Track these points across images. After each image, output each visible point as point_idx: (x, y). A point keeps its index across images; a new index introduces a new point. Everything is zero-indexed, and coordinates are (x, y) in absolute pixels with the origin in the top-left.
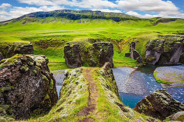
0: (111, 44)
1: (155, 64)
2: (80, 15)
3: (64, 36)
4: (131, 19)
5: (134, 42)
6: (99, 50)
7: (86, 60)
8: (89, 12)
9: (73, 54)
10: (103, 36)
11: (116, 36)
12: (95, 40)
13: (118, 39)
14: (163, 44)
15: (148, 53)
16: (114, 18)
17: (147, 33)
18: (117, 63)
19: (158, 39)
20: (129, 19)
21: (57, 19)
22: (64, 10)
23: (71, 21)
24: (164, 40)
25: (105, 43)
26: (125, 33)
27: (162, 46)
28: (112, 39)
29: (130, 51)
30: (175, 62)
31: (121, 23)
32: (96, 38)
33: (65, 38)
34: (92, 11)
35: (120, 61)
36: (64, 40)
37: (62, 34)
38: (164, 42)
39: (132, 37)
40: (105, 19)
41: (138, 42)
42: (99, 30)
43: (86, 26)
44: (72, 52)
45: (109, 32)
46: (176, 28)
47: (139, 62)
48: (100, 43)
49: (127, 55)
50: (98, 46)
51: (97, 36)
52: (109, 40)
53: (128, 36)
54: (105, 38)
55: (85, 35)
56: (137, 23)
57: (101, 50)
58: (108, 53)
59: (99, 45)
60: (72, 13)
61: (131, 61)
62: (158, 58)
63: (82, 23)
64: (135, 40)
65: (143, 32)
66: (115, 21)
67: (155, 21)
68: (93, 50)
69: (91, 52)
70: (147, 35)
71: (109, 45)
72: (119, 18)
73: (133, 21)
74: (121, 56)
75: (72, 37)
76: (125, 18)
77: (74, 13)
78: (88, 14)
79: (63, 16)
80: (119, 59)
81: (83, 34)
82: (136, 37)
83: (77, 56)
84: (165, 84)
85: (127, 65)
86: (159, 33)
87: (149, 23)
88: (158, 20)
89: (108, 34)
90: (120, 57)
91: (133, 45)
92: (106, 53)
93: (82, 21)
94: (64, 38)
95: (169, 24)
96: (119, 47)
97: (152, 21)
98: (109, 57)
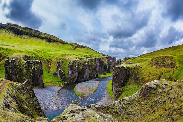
0: (41, 63)
1: (76, 81)
2: (23, 31)
3: (7, 49)
4: (59, 42)
5: (60, 62)
6: (31, 69)
7: (21, 79)
8: (30, 30)
9: (11, 70)
10: (36, 55)
11: (47, 55)
12: (29, 57)
13: (49, 58)
14: (78, 64)
15: (70, 72)
16: (48, 39)
17: (69, 55)
18: (47, 82)
19: (76, 61)
20: (58, 42)
21: (7, 32)
22: (13, 24)
23: (15, 35)
24: (79, 61)
25: (36, 62)
26: (54, 54)
27: (78, 66)
28: (43, 58)
29: (57, 71)
30: (87, 78)
31: (52, 44)
32: (31, 56)
33: (8, 52)
34: (32, 29)
35: (49, 81)
36: (6, 54)
37: (6, 47)
38: (79, 63)
39: (58, 58)
40: (40, 38)
41: (63, 62)
42: (34, 48)
43: (25, 42)
44: (10, 67)
45: (42, 51)
46: (86, 53)
47: (64, 80)
48: (32, 61)
49: (55, 74)
50: (30, 64)
51: (31, 54)
52: (41, 58)
53: (56, 57)
54: (37, 57)
55: (22, 51)
56: (63, 46)
57: (33, 69)
58: (38, 72)
59: (32, 63)
60: (18, 28)
61: (58, 80)
62: (77, 76)
63: (23, 39)
64: (61, 60)
65: (67, 53)
66: (48, 41)
67: (75, 46)
68: (26, 68)
69: (25, 70)
70: (69, 57)
71: (39, 64)
72: (51, 39)
73: (61, 44)
74: (50, 75)
75: (12, 51)
76: (55, 40)
77: (19, 29)
78: (29, 32)
79: (11, 29)
80: (49, 79)
81: (21, 50)
82: (62, 58)
83: (13, 73)
84: (81, 96)
85: (55, 84)
86: (77, 55)
87: (71, 47)
88: (76, 45)
89: (41, 53)
90: (49, 77)
91: (59, 65)
92: (37, 71)
93: (23, 37)
94: (6, 52)
95: (82, 49)
96: (49, 67)
97: (73, 46)
98: (40, 76)
